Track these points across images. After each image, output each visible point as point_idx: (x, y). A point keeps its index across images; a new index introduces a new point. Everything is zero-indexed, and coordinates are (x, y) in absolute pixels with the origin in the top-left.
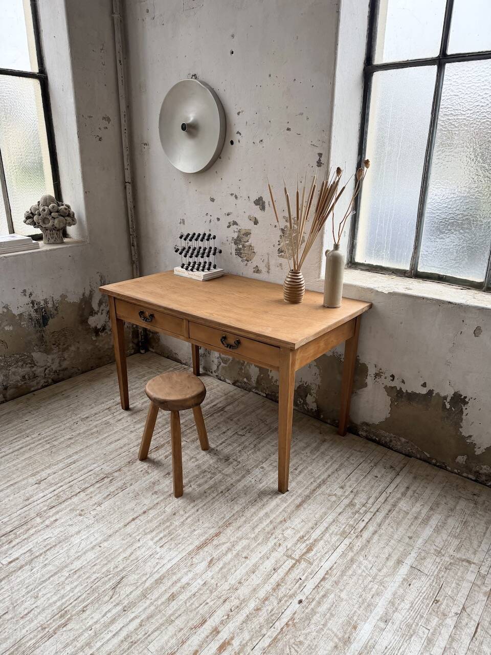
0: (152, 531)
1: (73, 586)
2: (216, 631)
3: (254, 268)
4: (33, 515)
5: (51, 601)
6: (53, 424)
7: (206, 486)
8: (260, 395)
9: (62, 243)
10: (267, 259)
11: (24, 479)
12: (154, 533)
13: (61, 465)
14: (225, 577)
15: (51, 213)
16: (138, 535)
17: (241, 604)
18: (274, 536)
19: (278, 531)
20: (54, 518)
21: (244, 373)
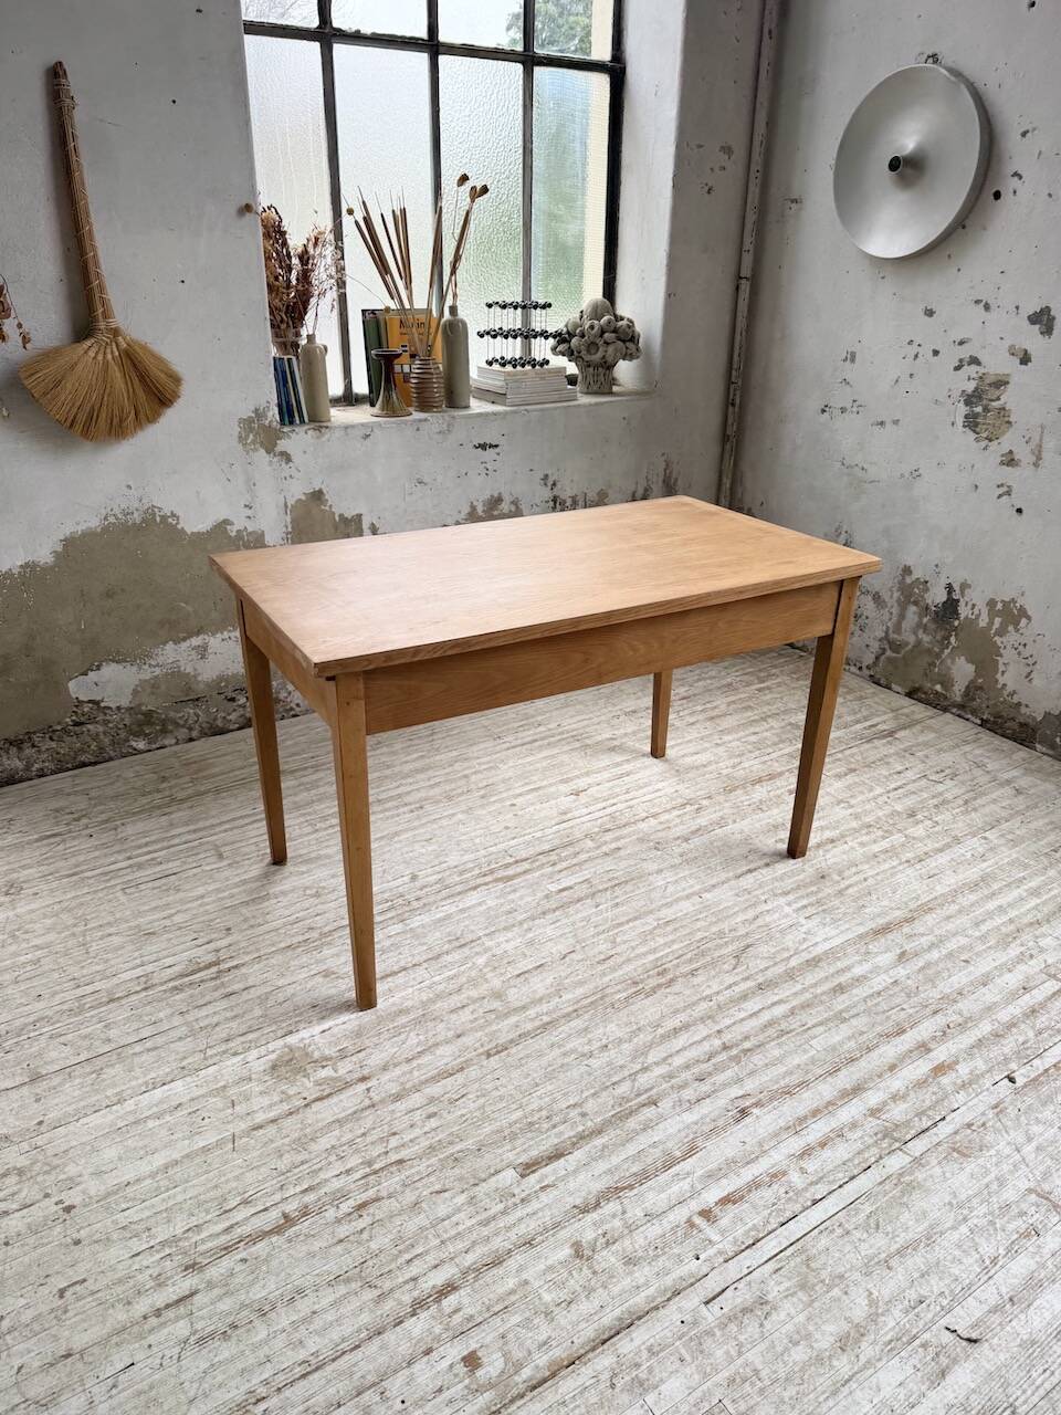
0: (788, 893)
1: (667, 939)
2: (924, 1048)
3: (1003, 456)
4: (578, 835)
5: (637, 951)
6: (579, 713)
7: (876, 848)
8: (967, 720)
9: (611, 393)
10: (1038, 438)
11: (551, 785)
12: (791, 897)
13: (606, 775)
14: (932, 981)
15: (603, 332)
16: (763, 894)
17: (966, 1022)
18: (1018, 942)
19: (1026, 937)
20: (614, 845)
21: (939, 674)
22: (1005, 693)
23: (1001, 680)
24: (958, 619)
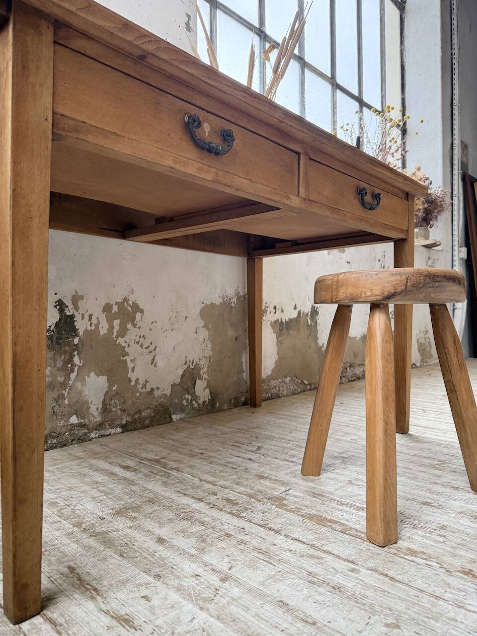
21: (69, 405)
22: (139, 386)
23: (132, 376)
24: (77, 335)
